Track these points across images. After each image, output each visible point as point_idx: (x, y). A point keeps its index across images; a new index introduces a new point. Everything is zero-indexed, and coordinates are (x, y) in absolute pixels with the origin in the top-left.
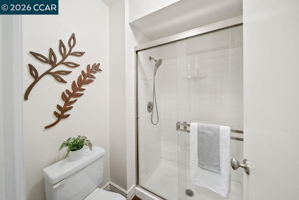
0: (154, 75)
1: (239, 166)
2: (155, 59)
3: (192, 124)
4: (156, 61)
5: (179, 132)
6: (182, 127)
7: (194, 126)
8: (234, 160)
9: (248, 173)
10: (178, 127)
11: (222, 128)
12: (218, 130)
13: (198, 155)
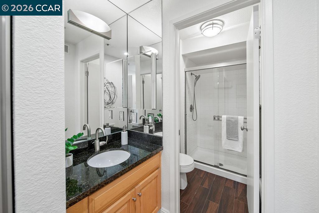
0: (195, 86)
1: (244, 129)
2: (195, 74)
3: (223, 116)
4: (196, 76)
5: (215, 121)
6: (216, 118)
7: (224, 117)
8: (242, 127)
9: (247, 131)
10: (214, 118)
11: (239, 117)
12: (238, 118)
13: (227, 132)
